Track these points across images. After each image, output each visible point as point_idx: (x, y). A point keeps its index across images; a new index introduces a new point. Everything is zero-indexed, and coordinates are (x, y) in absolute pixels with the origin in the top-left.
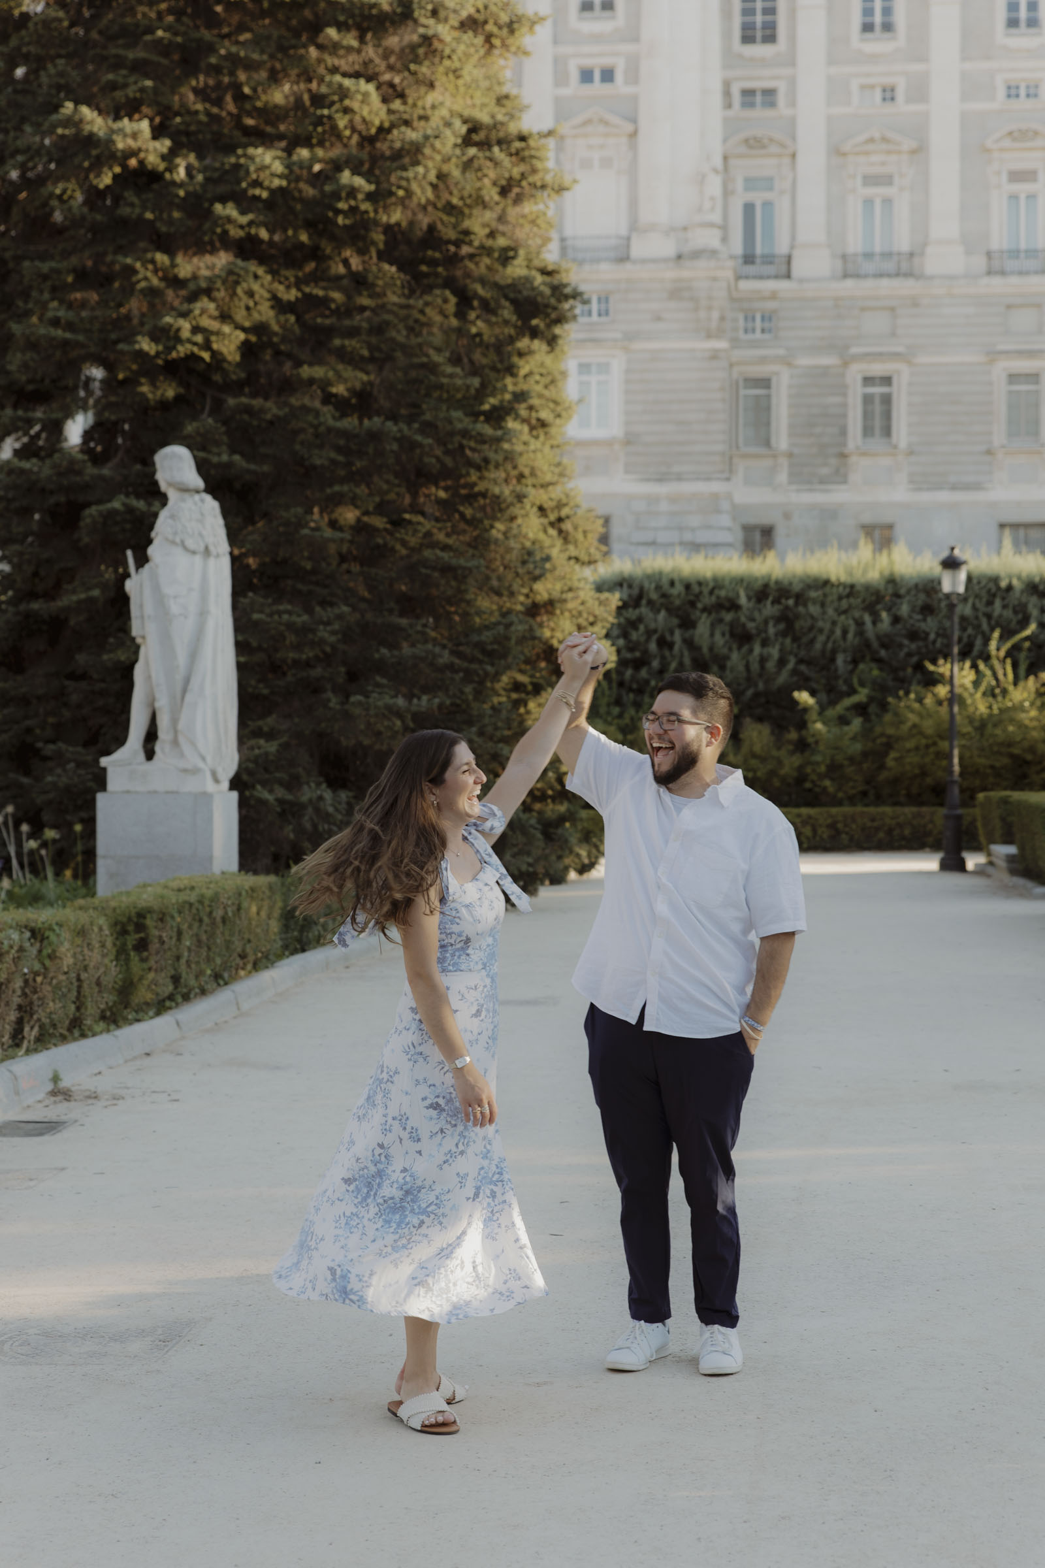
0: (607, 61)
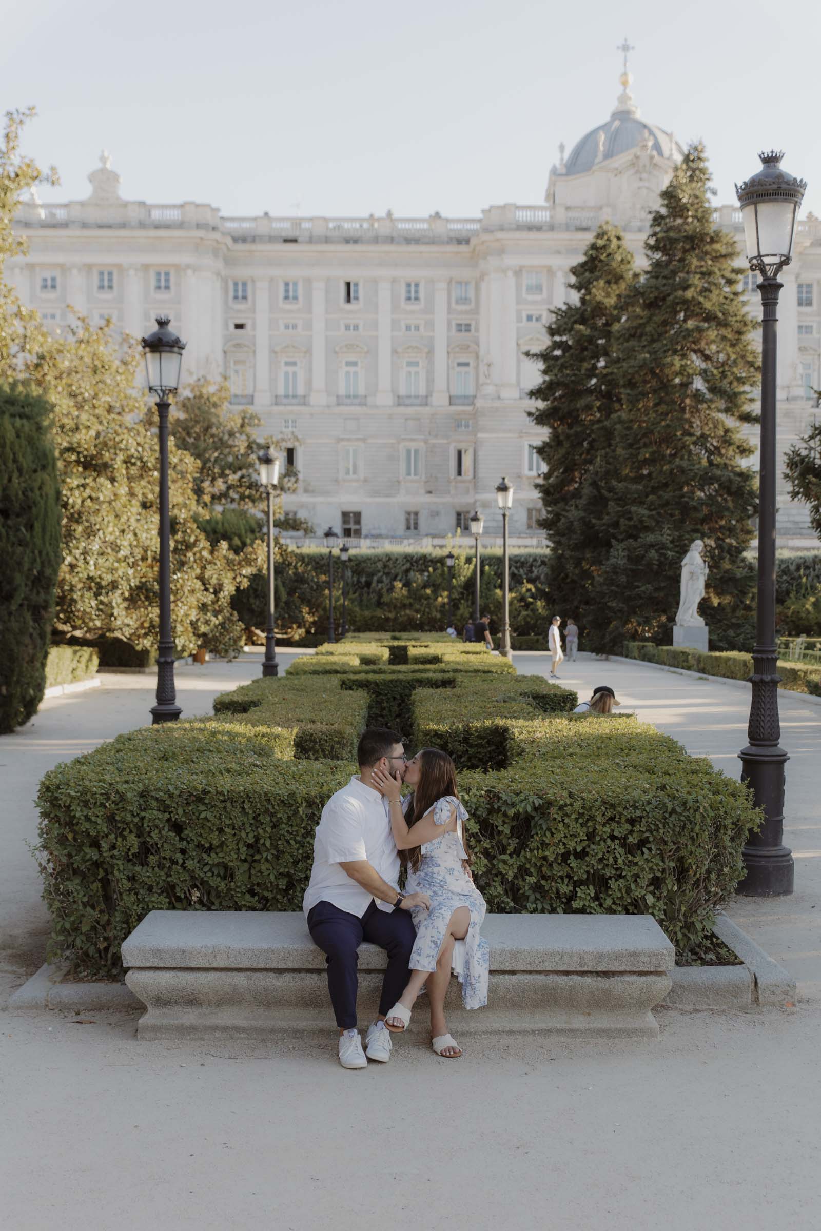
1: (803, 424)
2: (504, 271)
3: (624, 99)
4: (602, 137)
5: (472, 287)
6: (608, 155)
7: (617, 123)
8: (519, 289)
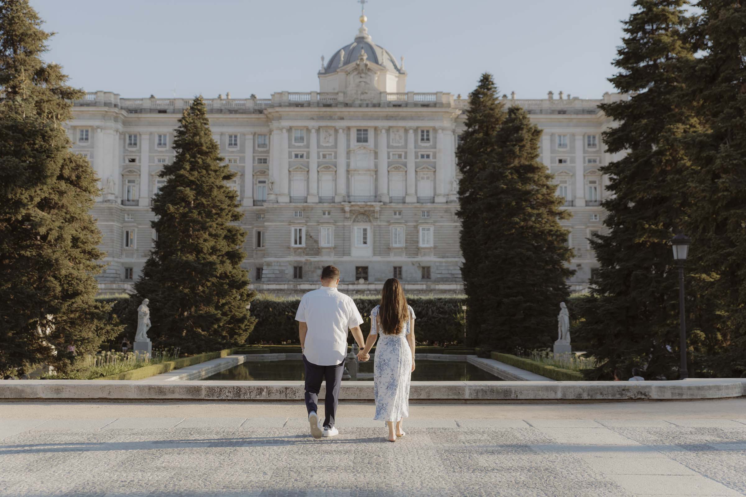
0: (428, 153)
2: (281, 129)
3: (361, 30)
4: (343, 53)
5: (267, 137)
6: (346, 63)
7: (355, 44)
8: (290, 140)
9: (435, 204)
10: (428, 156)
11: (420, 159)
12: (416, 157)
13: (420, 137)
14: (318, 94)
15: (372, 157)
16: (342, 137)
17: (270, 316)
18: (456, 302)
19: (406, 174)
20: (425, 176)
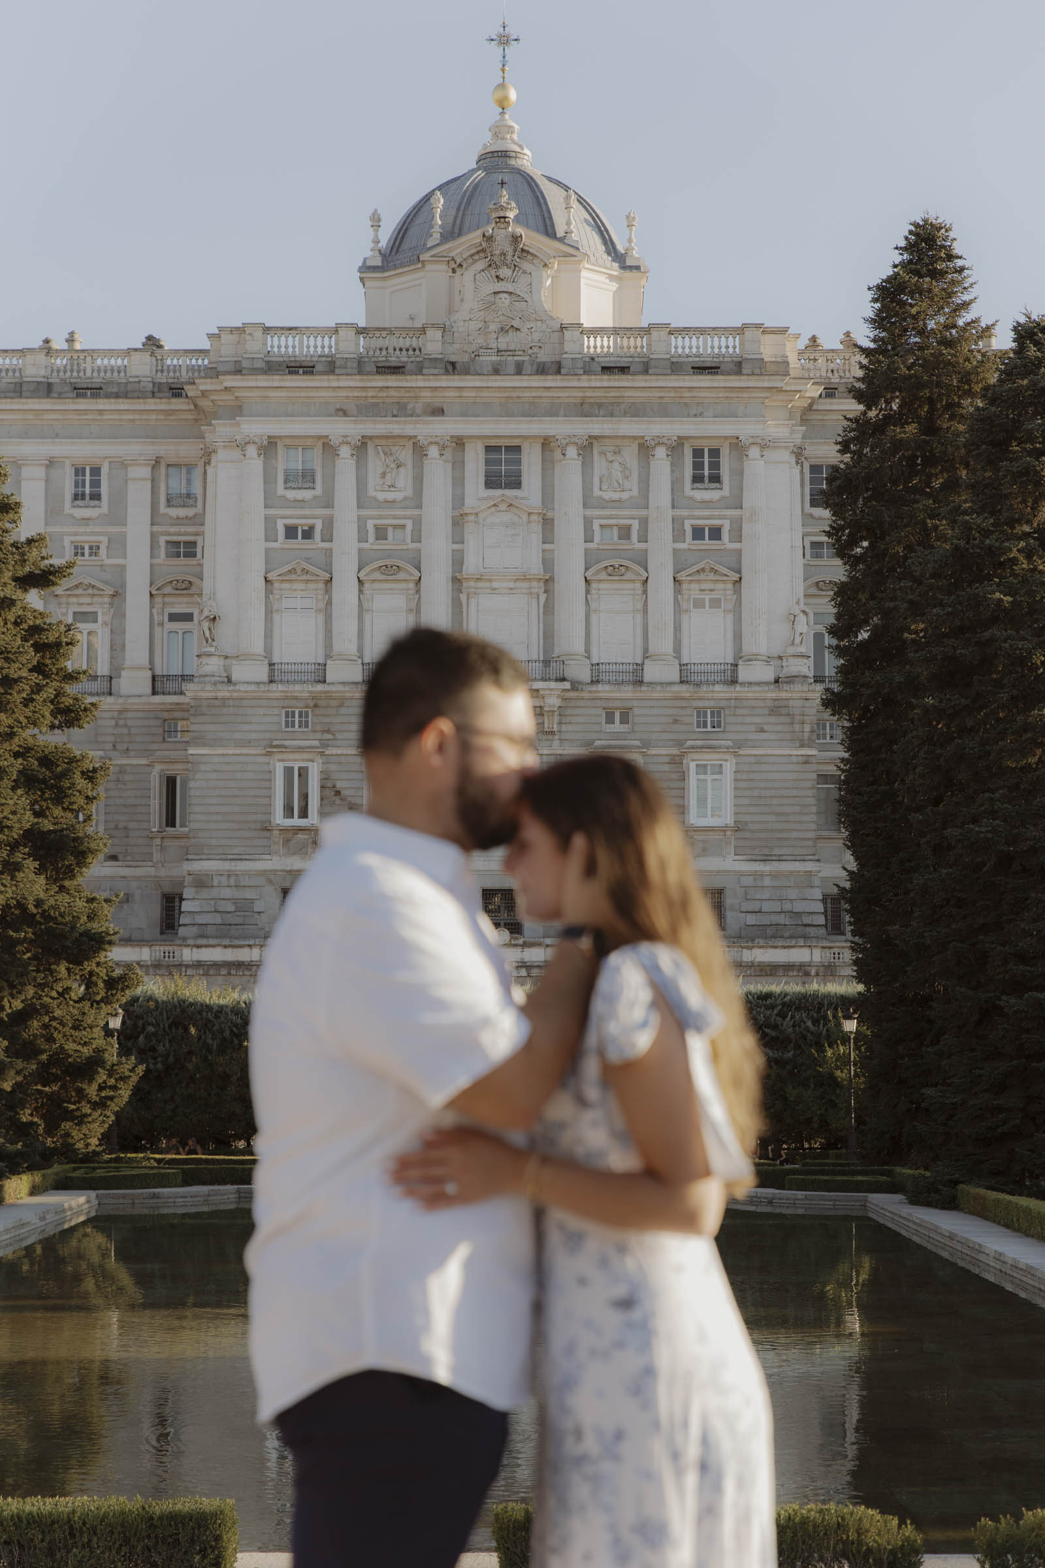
0: (716, 522)
1: (807, 728)
2: (242, 446)
3: (499, 130)
4: (439, 202)
5: (197, 473)
6: (452, 233)
7: (480, 174)
8: (269, 479)
9: (738, 688)
10: (716, 533)
11: (688, 543)
12: (678, 536)
13: (689, 472)
14: (361, 331)
15: (536, 537)
16: (437, 472)
17: (190, 1053)
18: (821, 1005)
19: (645, 592)
20: (707, 598)
